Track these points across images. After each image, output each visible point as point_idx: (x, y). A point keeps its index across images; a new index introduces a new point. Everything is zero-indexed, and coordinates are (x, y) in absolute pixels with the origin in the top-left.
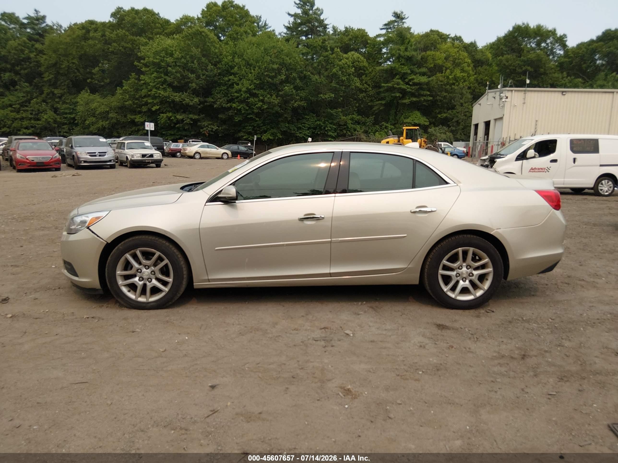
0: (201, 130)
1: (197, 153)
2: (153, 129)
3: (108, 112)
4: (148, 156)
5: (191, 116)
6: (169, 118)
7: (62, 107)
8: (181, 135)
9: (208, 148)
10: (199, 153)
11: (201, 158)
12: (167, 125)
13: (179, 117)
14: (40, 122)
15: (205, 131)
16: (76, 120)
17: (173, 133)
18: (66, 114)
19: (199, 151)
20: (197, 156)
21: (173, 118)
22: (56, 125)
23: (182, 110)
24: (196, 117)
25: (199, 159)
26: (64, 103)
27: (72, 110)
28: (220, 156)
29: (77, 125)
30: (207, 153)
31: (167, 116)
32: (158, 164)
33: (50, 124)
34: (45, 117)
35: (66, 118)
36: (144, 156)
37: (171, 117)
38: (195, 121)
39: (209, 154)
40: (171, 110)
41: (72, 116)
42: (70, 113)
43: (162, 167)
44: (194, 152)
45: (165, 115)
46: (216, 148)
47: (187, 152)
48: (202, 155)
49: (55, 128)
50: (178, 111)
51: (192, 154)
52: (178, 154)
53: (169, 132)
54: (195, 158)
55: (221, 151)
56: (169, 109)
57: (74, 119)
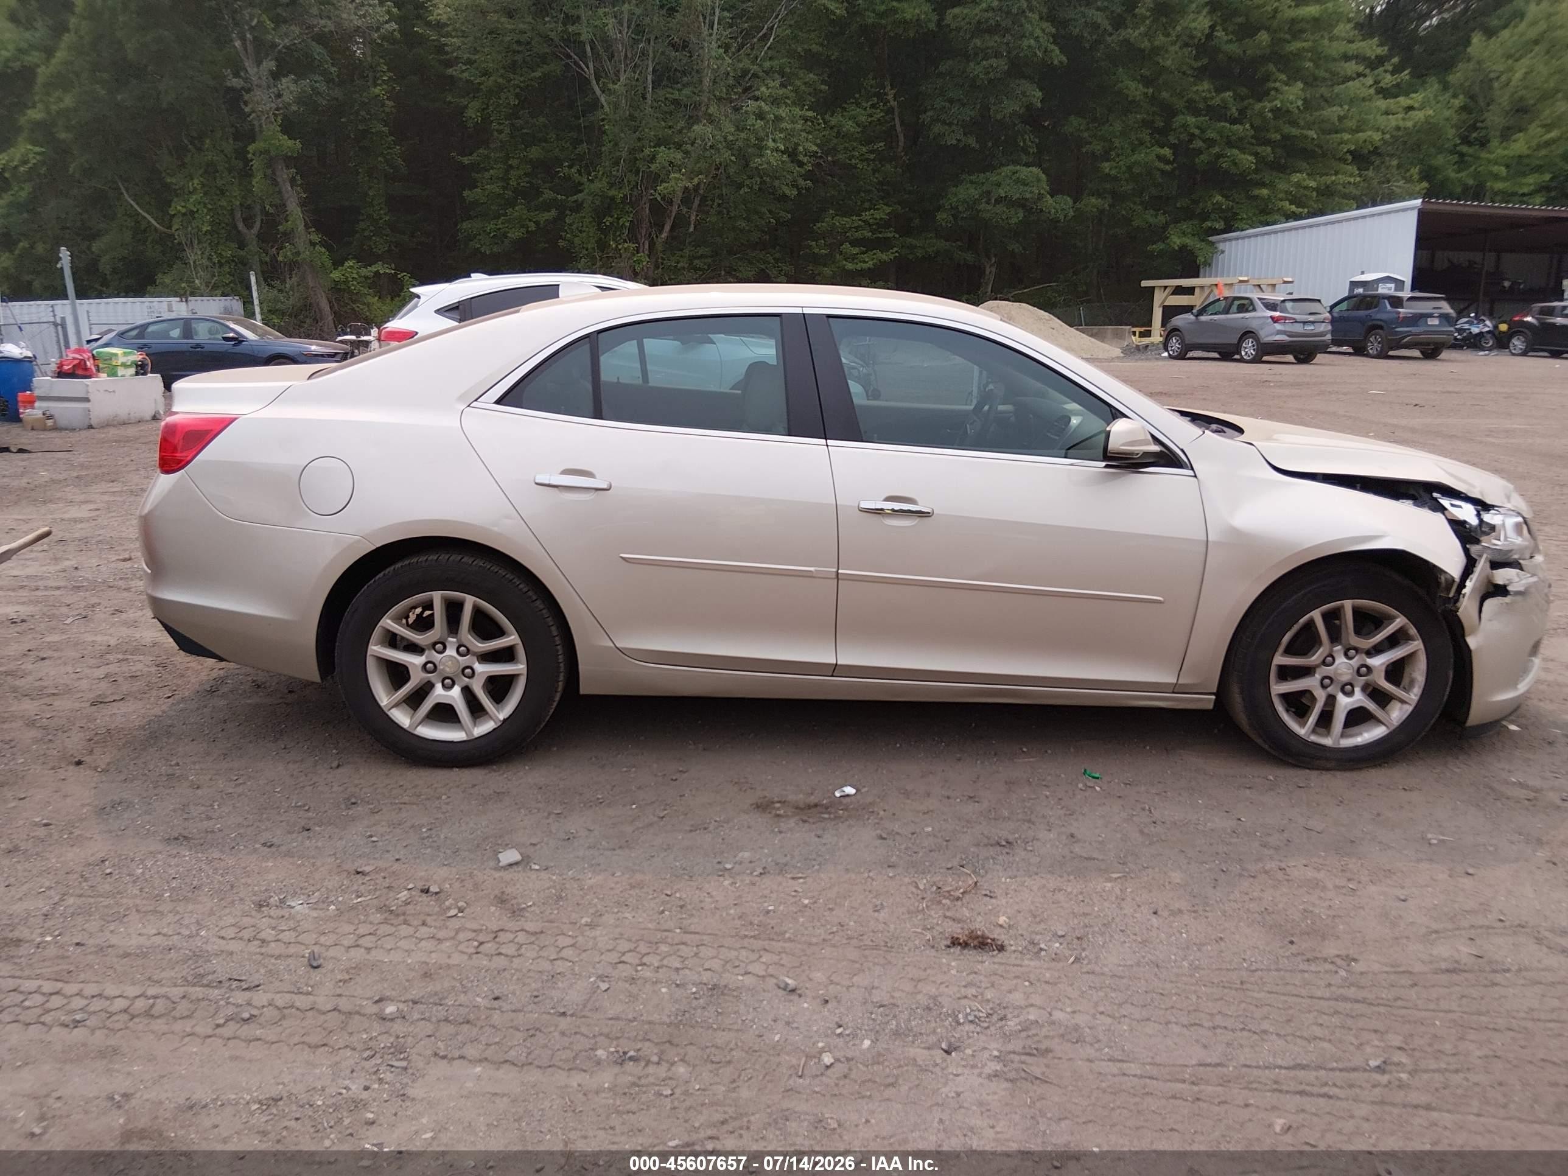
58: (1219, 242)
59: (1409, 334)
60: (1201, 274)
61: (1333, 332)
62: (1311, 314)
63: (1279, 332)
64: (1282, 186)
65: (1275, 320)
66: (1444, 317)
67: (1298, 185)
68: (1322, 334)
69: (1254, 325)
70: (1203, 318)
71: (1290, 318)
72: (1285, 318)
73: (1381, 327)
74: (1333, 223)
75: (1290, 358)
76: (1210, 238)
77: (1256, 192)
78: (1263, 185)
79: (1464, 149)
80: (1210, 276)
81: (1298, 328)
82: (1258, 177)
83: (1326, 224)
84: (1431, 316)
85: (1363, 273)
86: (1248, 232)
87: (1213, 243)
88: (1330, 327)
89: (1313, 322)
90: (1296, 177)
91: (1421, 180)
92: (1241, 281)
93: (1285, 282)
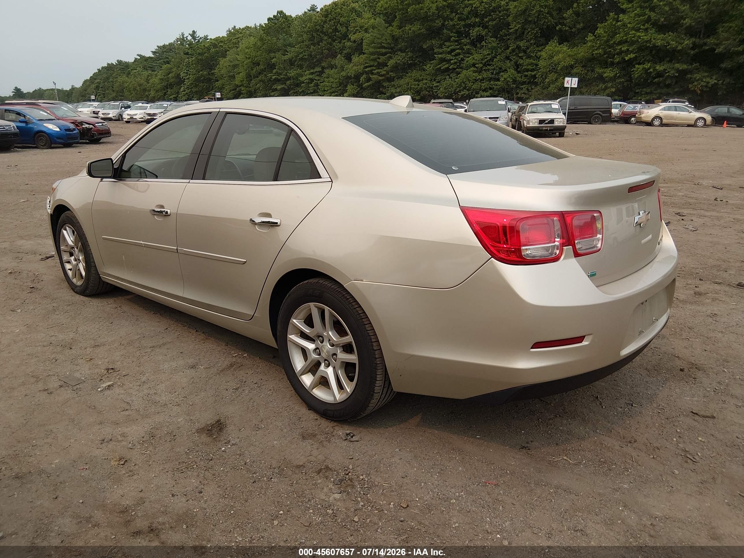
0: (690, 86)
1: (656, 117)
2: (576, 86)
3: (572, 67)
4: (547, 122)
5: (677, 66)
6: (646, 70)
7: (525, 62)
8: (661, 93)
9: (676, 110)
10: (660, 118)
11: (662, 125)
12: (642, 80)
13: (659, 68)
14: (499, 83)
15: (696, 86)
16: (536, 78)
17: (649, 90)
18: (528, 70)
19: (661, 115)
20: (657, 122)
21: (651, 70)
22: (515, 86)
23: (668, 59)
24: (685, 67)
25: (659, 126)
26: (529, 57)
27: (534, 67)
28: (693, 122)
29: (536, 84)
30: (672, 118)
31: (644, 68)
32: (560, 132)
33: (508, 85)
34: (505, 76)
35: (526, 76)
36: (541, 121)
37: (649, 69)
38: (683, 73)
39: (675, 120)
40: (651, 58)
41: (533, 73)
42: (533, 70)
43: (567, 137)
44: (653, 116)
45: (641, 67)
46: (688, 111)
47: (642, 116)
48: (665, 121)
49: (512, 89)
50: (661, 60)
51: (649, 119)
52: (633, 119)
53: (645, 90)
54: (654, 126)
55: (697, 114)
56: (649, 58)
57: (534, 77)
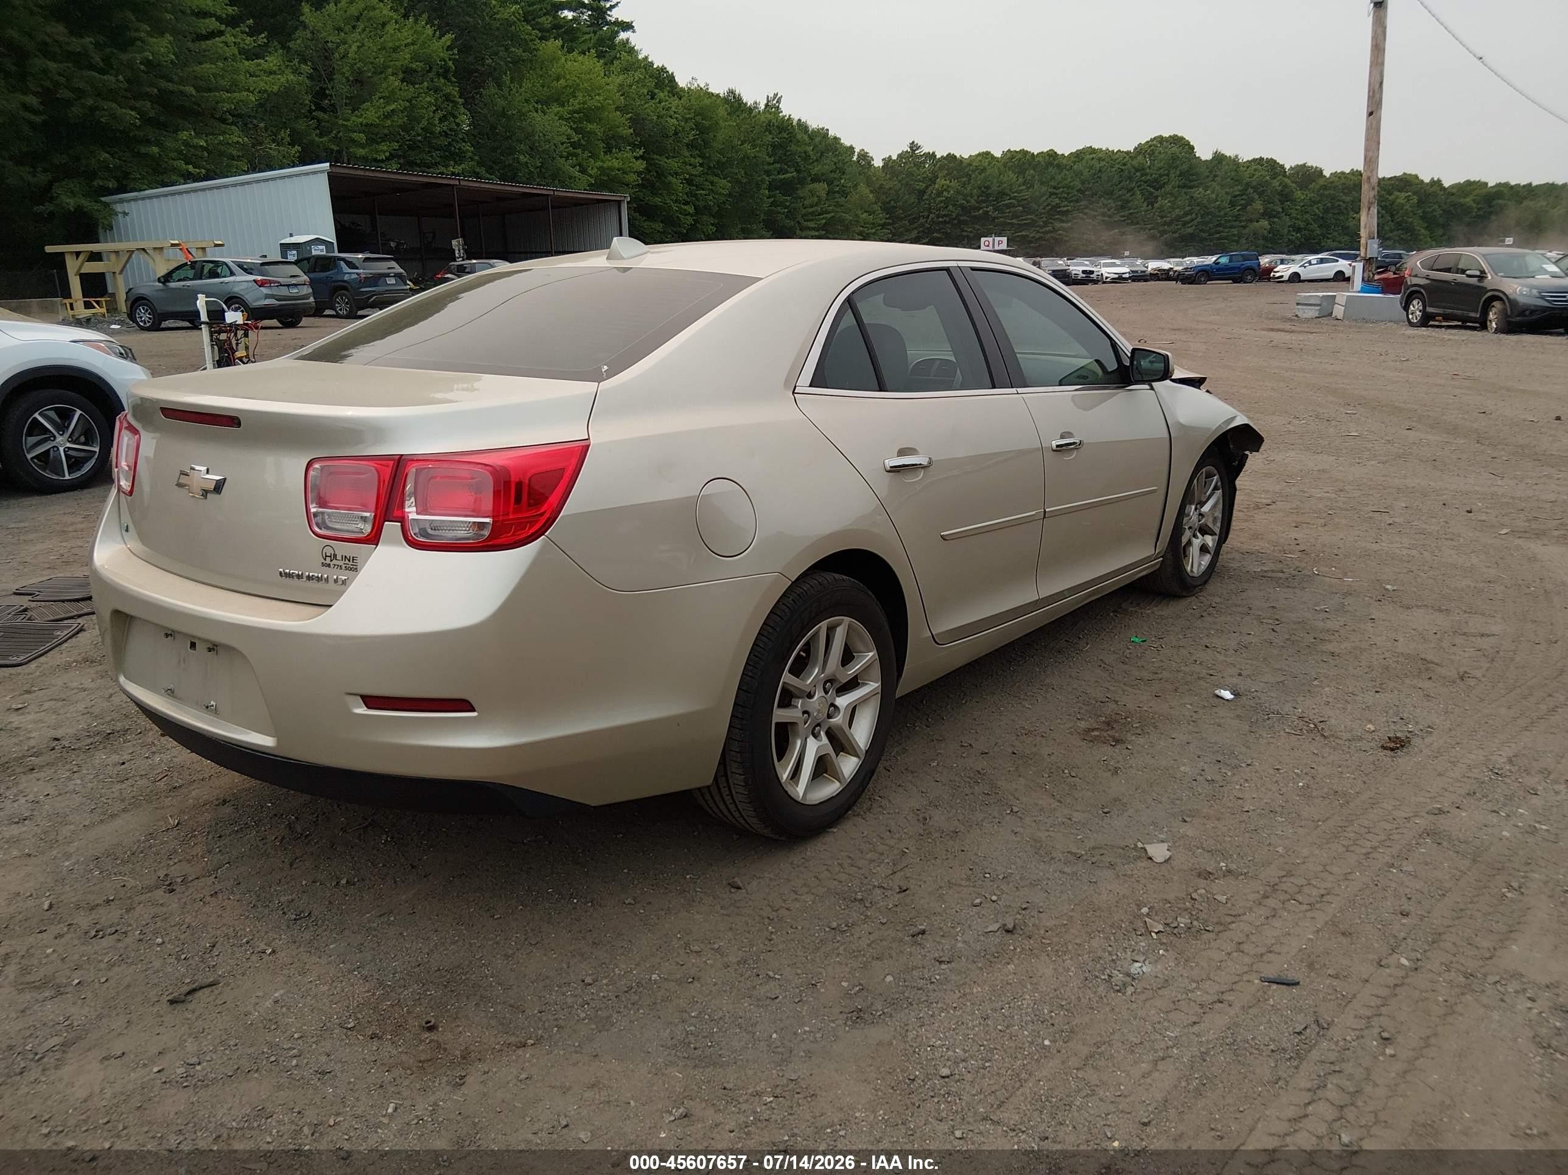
58: (116, 202)
59: (374, 294)
60: (101, 238)
61: (314, 294)
62: (292, 276)
63: (267, 296)
64: (169, 144)
65: (262, 284)
66: (398, 276)
67: (186, 144)
68: (305, 297)
69: (237, 290)
70: (172, 285)
71: (275, 282)
72: (270, 282)
73: (345, 288)
74: (243, 184)
75: (274, 322)
76: (103, 199)
77: (143, 150)
78: (148, 142)
79: (320, 114)
80: (113, 241)
81: (284, 292)
82: (142, 134)
83: (235, 185)
84: (388, 275)
85: (291, 235)
86: (147, 192)
87: (106, 205)
88: (310, 290)
89: (295, 285)
90: (184, 135)
91: (292, 144)
92: (173, 245)
93: (217, 245)
